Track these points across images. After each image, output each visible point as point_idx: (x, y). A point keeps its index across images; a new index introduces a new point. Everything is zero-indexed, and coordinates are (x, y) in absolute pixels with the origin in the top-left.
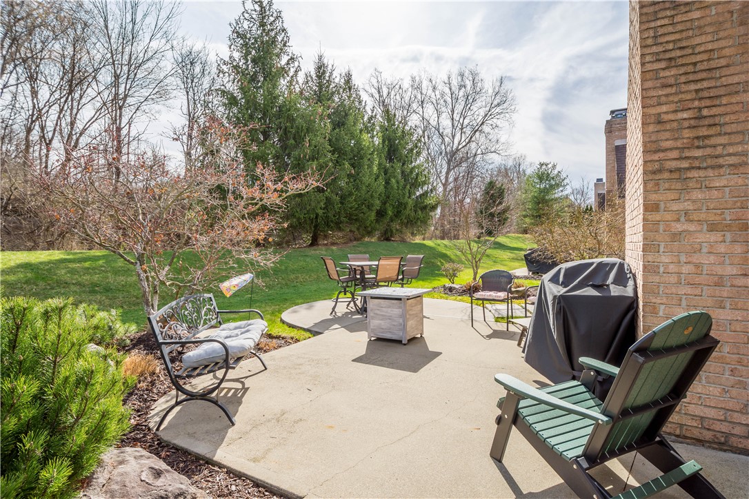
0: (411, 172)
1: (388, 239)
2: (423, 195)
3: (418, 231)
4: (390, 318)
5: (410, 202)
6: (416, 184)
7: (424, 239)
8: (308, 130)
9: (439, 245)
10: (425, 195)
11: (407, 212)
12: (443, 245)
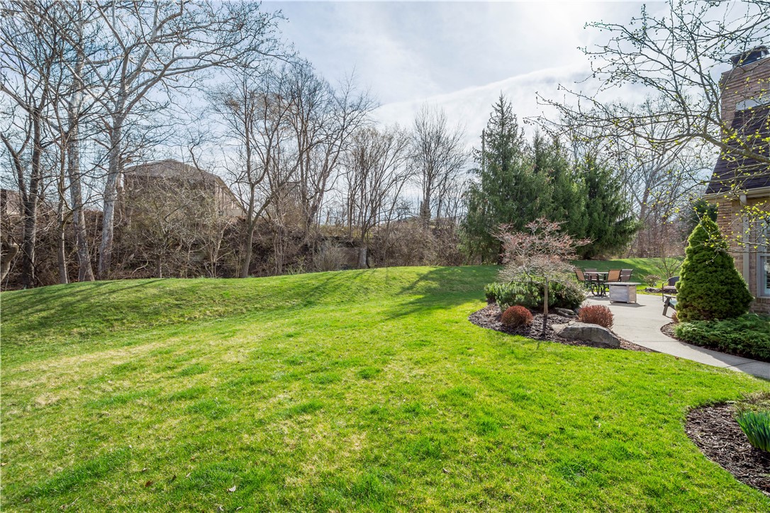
0: (612, 204)
1: (589, 259)
2: (623, 221)
3: (618, 251)
4: (621, 293)
5: (611, 229)
6: (616, 213)
7: (620, 258)
8: (539, 190)
9: (638, 263)
10: (625, 220)
11: (608, 236)
12: (641, 263)
